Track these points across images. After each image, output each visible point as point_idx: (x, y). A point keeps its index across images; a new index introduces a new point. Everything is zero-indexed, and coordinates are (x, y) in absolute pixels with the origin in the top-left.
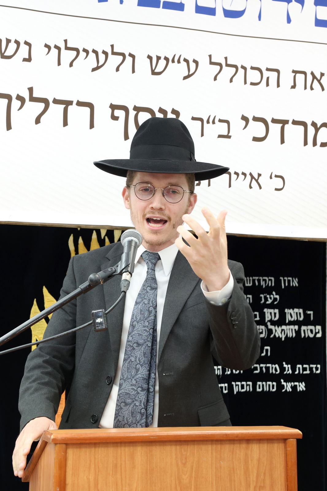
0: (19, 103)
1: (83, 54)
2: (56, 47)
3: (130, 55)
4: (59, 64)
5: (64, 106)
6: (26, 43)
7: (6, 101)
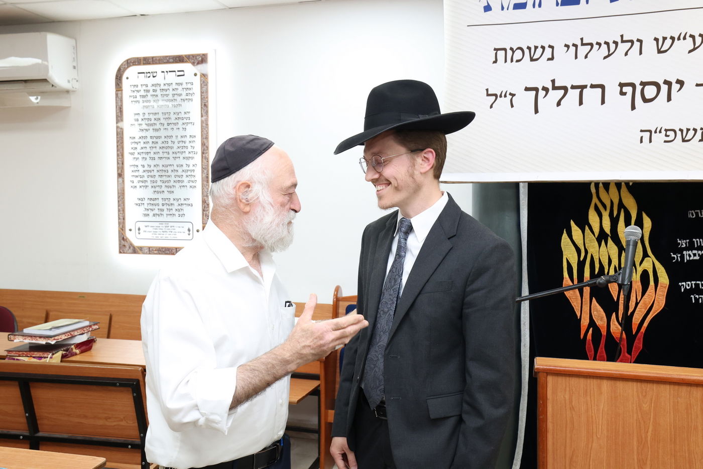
0: (544, 92)
1: (596, 47)
2: (574, 45)
3: (638, 40)
4: (576, 57)
5: (580, 90)
6: (550, 46)
7: (534, 93)
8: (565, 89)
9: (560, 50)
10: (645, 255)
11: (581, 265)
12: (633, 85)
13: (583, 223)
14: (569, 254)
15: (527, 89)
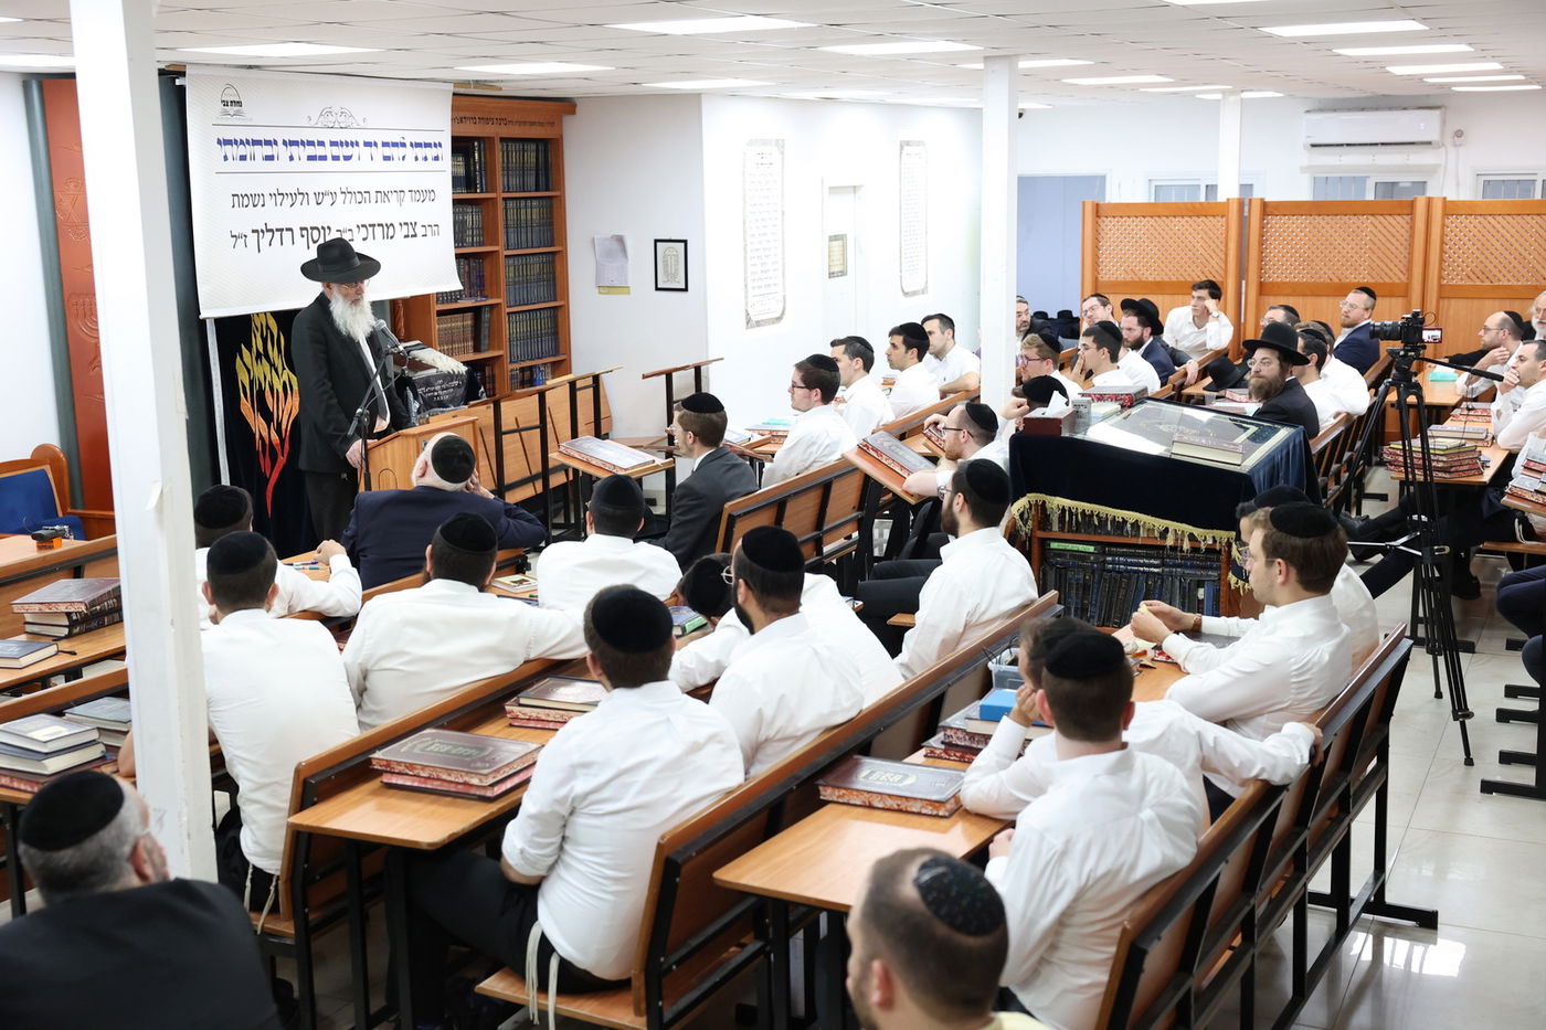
0: (262, 234)
1: (285, 197)
2: (274, 194)
3: (306, 193)
4: (276, 205)
5: (282, 232)
6: (262, 195)
7: (257, 234)
8: (272, 230)
9: (267, 197)
10: (284, 369)
11: (251, 382)
12: (306, 229)
13: (249, 348)
14: (243, 377)
15: (253, 231)
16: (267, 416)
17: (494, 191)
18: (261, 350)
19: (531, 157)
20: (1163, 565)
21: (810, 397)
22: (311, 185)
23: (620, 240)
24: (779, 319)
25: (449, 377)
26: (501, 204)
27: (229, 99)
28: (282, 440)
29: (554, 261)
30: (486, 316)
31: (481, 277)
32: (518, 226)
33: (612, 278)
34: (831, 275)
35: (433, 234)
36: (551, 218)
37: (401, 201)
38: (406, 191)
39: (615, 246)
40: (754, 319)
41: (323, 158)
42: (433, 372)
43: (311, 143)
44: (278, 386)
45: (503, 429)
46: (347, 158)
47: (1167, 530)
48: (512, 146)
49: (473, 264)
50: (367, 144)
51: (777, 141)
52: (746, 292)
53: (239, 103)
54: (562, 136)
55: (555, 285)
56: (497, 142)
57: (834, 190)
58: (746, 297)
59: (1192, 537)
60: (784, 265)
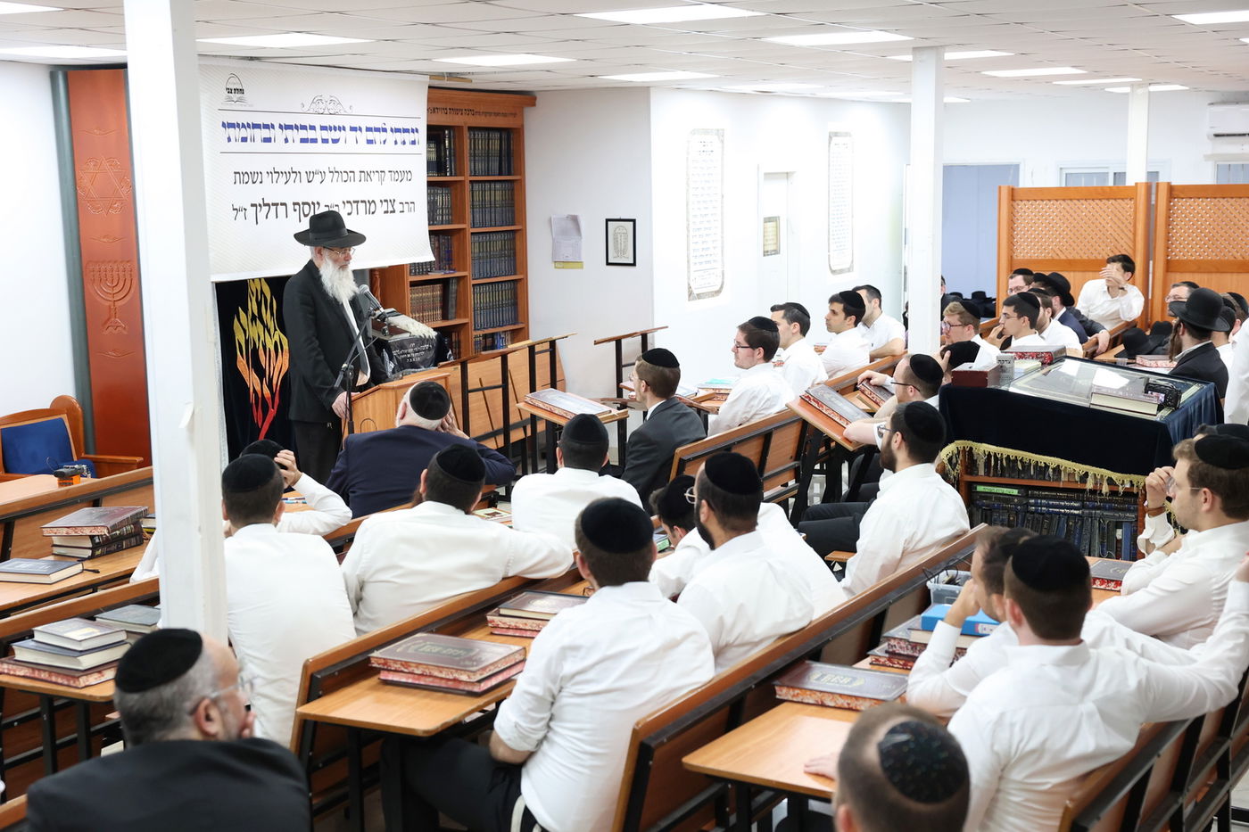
0: (260, 208)
1: (281, 175)
2: (271, 172)
3: (299, 172)
4: (272, 182)
5: (276, 206)
6: (260, 173)
7: (255, 208)
8: (268, 205)
9: (265, 175)
10: (275, 330)
11: (247, 342)
12: (298, 204)
13: (246, 311)
14: (240, 337)
15: (252, 205)
16: (260, 372)
17: (462, 174)
18: (256, 314)
19: (495, 145)
20: (1083, 507)
21: (753, 356)
22: (302, 164)
23: (575, 219)
24: (718, 292)
25: (421, 340)
26: (468, 187)
27: (233, 87)
28: (273, 395)
29: (514, 238)
30: (453, 287)
31: (449, 252)
32: (483, 207)
33: (566, 253)
34: (766, 253)
35: (410, 210)
36: (513, 199)
37: (382, 180)
38: (387, 172)
39: (570, 225)
40: (696, 292)
41: (314, 141)
42: (406, 336)
43: (304, 127)
44: (270, 346)
45: (469, 388)
46: (335, 141)
47: (1086, 474)
48: (479, 135)
49: (442, 241)
50: (353, 129)
51: (718, 130)
52: (689, 267)
53: (241, 91)
54: (523, 126)
55: (515, 260)
56: (466, 130)
57: (768, 176)
58: (689, 272)
59: (1110, 481)
60: (723, 243)
